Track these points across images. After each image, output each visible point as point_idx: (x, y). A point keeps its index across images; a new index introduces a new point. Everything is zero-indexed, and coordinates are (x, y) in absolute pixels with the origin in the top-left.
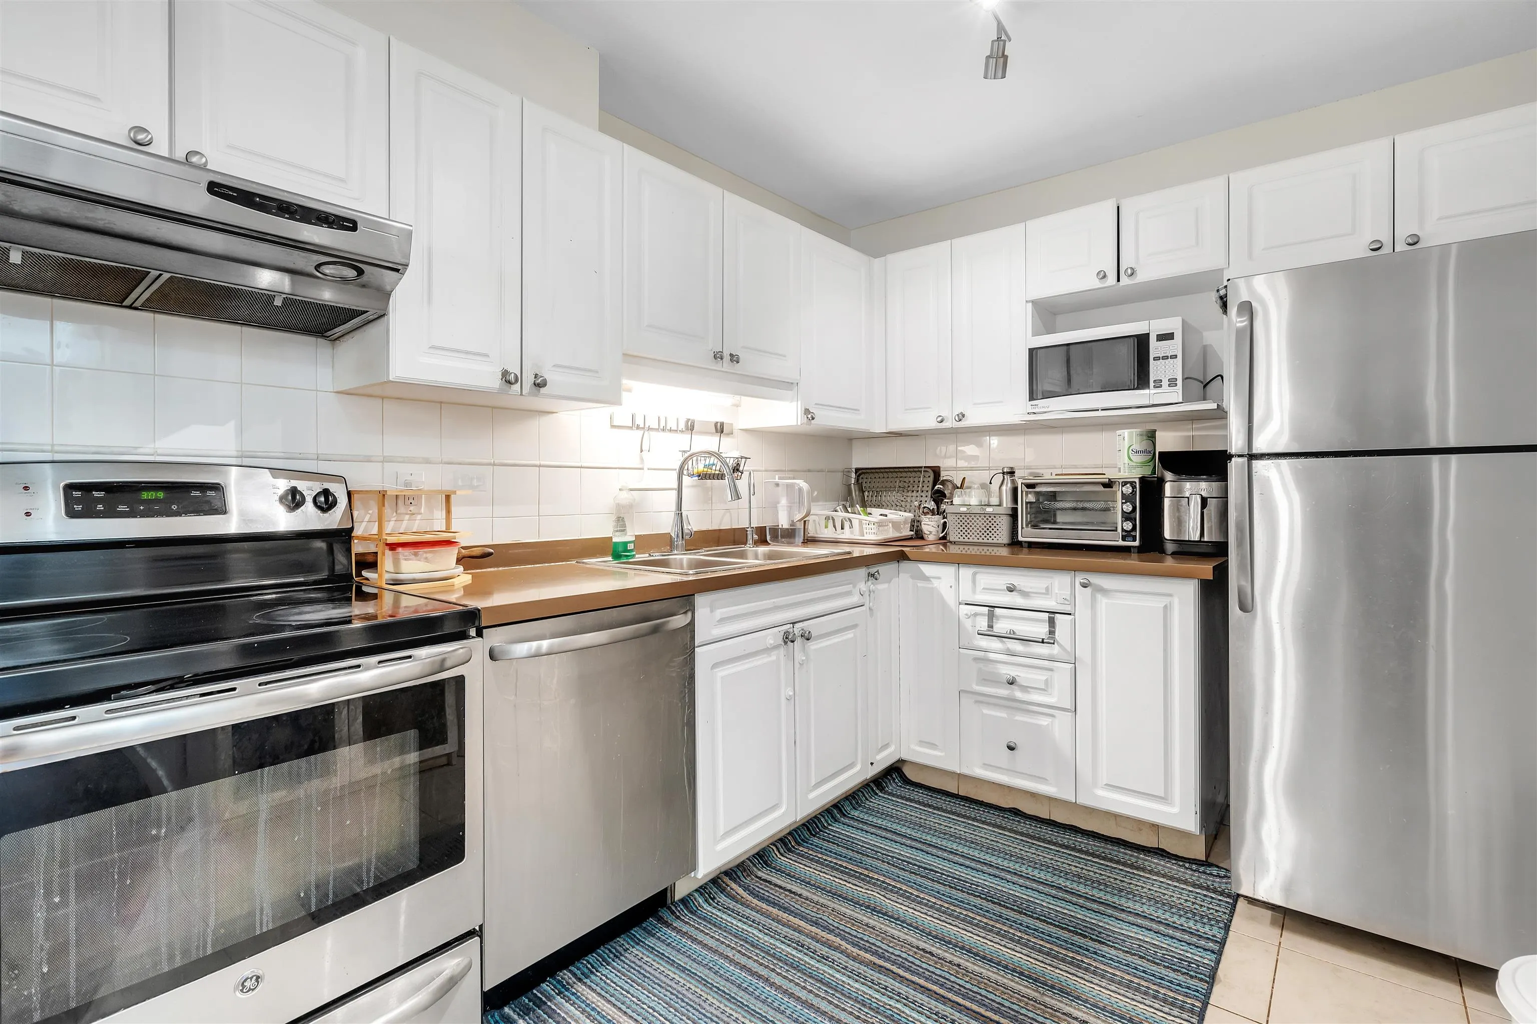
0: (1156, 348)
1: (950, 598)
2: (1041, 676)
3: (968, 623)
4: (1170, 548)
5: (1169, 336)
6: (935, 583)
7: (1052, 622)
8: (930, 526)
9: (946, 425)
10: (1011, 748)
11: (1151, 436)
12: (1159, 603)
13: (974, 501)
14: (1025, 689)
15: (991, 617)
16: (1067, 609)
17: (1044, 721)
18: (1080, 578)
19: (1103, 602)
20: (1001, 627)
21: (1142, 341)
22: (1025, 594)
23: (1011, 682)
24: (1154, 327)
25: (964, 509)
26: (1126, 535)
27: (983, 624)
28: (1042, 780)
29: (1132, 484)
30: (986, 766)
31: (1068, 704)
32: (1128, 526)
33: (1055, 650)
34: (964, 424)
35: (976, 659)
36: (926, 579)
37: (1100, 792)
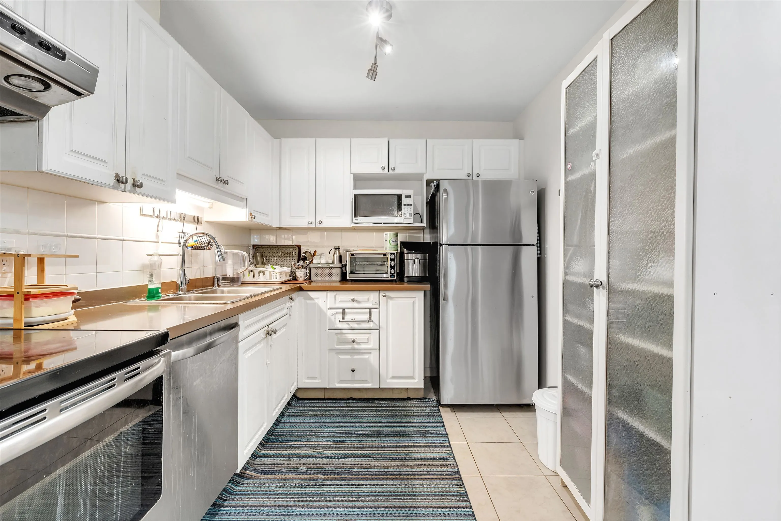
0: (404, 201)
1: (324, 307)
2: (364, 337)
3: (332, 318)
4: (406, 279)
5: (409, 197)
6: (316, 300)
7: (370, 313)
8: (301, 274)
9: (313, 225)
10: (353, 371)
11: (397, 235)
12: (411, 301)
13: (323, 262)
14: (359, 343)
15: (344, 313)
16: (376, 307)
17: (366, 356)
18: (382, 294)
19: (391, 302)
20: (348, 318)
21: (399, 197)
22: (359, 302)
23: (353, 342)
24: (404, 192)
25: (319, 265)
26: (392, 275)
27: (340, 317)
28: (366, 381)
29: (394, 254)
30: (341, 381)
31: (377, 348)
32: (393, 271)
33: (371, 325)
34: (321, 226)
35: (337, 334)
36: (312, 299)
37: (389, 381)
